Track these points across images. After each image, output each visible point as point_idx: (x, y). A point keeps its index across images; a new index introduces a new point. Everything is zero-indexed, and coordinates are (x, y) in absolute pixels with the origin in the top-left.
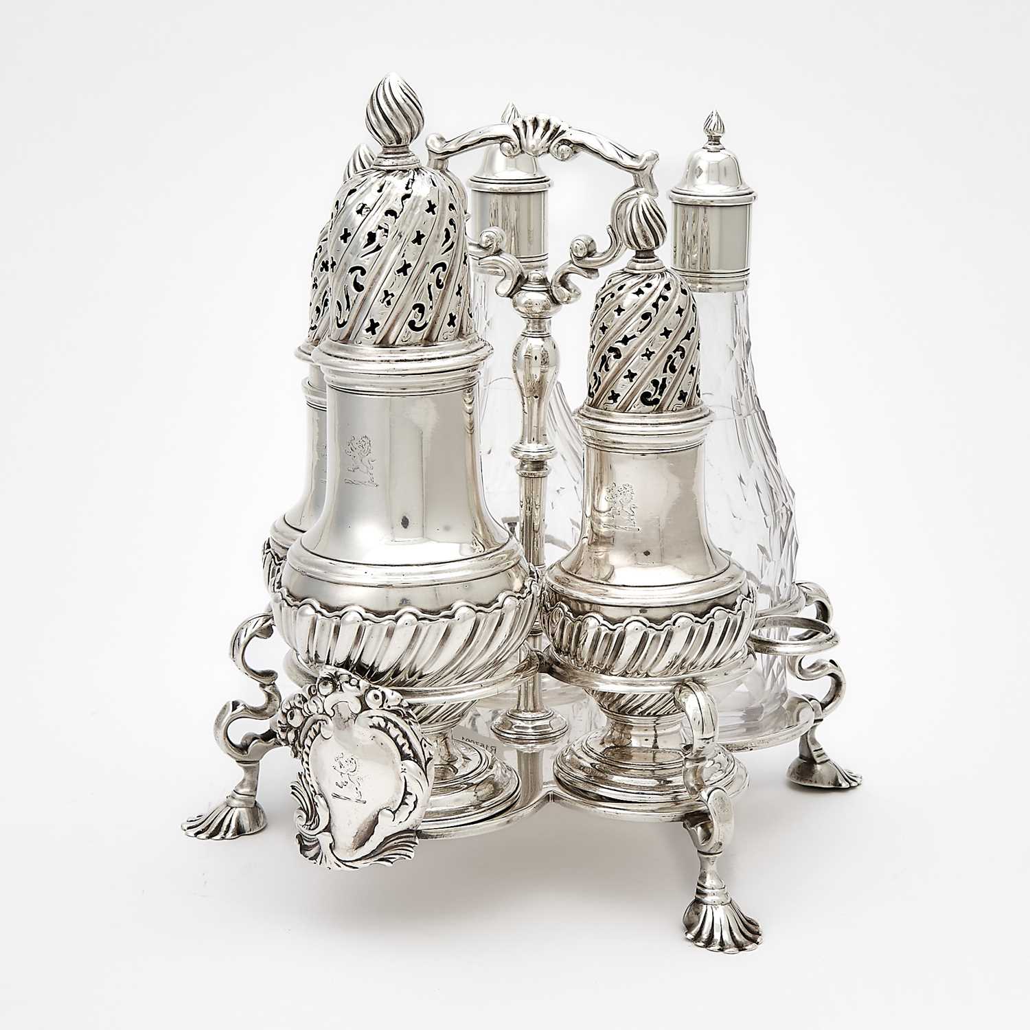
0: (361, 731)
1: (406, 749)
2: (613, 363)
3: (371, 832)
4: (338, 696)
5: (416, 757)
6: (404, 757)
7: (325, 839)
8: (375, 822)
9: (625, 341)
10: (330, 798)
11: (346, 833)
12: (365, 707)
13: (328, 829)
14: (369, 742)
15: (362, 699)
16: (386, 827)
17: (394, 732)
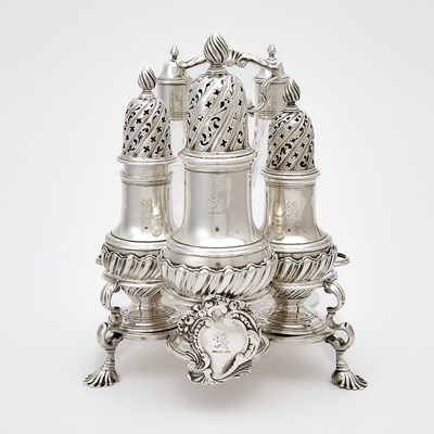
0: (228, 321)
1: (249, 326)
2: (288, 151)
3: (232, 364)
4: (216, 307)
5: (253, 329)
6: (248, 329)
7: (207, 373)
8: (235, 359)
9: (293, 141)
10: (210, 353)
11: (218, 367)
12: (229, 310)
13: (209, 367)
14: (232, 325)
15: (227, 307)
16: (240, 361)
17: (243, 319)
